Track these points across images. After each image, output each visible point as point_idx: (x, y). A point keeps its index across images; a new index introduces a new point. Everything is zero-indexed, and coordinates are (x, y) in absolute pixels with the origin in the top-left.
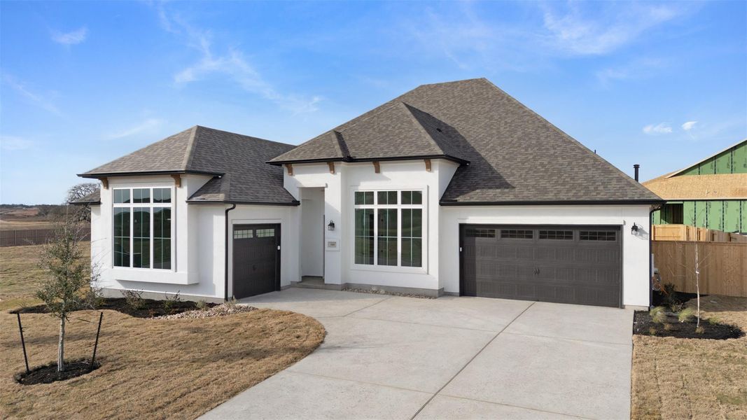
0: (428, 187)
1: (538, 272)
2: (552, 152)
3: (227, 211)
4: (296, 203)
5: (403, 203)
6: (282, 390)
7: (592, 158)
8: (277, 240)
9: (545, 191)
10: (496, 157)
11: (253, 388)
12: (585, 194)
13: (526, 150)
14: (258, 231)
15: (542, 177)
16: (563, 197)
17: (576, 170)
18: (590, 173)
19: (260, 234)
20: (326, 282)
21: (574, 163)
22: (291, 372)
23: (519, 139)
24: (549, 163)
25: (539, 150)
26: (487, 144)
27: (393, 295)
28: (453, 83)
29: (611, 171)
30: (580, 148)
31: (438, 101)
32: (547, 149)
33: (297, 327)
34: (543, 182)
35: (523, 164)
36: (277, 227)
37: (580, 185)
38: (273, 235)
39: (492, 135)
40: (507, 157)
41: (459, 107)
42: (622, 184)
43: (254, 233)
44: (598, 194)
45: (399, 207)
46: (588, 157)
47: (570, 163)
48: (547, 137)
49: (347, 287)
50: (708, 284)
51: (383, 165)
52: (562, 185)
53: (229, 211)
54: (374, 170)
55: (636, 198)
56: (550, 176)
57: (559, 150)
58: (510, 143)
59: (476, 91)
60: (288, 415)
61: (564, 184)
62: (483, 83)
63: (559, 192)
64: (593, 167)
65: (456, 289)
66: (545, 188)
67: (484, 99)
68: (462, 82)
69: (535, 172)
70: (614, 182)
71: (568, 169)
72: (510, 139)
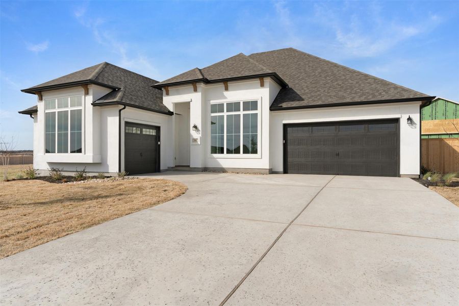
0: (262, 98)
1: (338, 155)
2: (344, 78)
3: (120, 111)
4: (171, 113)
5: (244, 110)
6: (139, 222)
7: (372, 79)
8: (158, 137)
9: (344, 97)
10: (306, 83)
11: (111, 221)
12: (373, 97)
13: (326, 78)
14: (144, 130)
15: (340, 91)
16: (357, 100)
17: (362, 85)
18: (373, 86)
19: (146, 132)
20: (191, 166)
21: (360, 82)
22: (152, 210)
23: (320, 73)
24: (343, 83)
25: (334, 77)
26: (299, 77)
27: (238, 173)
28: (272, 51)
29: (389, 84)
30: (362, 74)
31: (264, 60)
32: (340, 77)
33: (166, 186)
34: (341, 93)
35: (325, 85)
36: (158, 129)
37: (368, 93)
38: (154, 134)
39: (301, 73)
40: (313, 82)
41: (277, 62)
42: (399, 90)
43: (141, 131)
44: (382, 97)
45: (242, 113)
46: (369, 78)
47: (357, 83)
48: (338, 71)
49: (205, 170)
50: (444, 166)
51: (230, 84)
52: (355, 94)
53: (122, 111)
54: (224, 88)
55: (411, 97)
56: (345, 90)
57: (348, 77)
58: (313, 75)
59: (287, 54)
60: (137, 243)
61: (356, 93)
62: (291, 50)
63: (354, 97)
64: (375, 83)
65: (281, 169)
66: (343, 96)
67: (292, 57)
68: (277, 51)
69: (334, 88)
70: (392, 90)
71: (357, 85)
72: (313, 74)
